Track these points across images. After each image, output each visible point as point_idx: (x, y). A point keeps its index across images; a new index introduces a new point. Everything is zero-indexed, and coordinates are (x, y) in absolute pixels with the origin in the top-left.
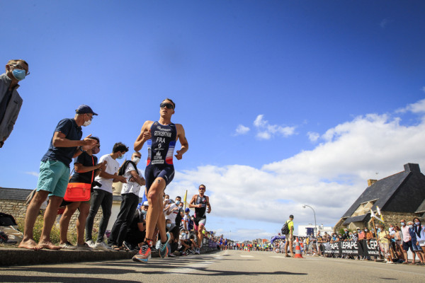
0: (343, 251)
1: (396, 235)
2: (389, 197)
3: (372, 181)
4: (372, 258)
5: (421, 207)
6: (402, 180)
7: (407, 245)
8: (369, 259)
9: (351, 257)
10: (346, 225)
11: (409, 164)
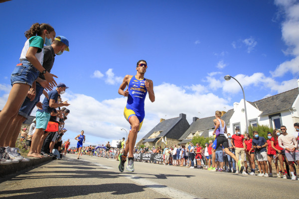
0: (143, 158)
1: (171, 151)
2: (169, 130)
3: (162, 119)
4: (157, 162)
5: (181, 137)
6: (177, 122)
7: (175, 157)
8: (155, 163)
9: (147, 162)
10: (144, 143)
11: (182, 114)
